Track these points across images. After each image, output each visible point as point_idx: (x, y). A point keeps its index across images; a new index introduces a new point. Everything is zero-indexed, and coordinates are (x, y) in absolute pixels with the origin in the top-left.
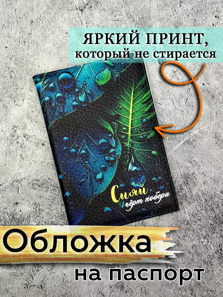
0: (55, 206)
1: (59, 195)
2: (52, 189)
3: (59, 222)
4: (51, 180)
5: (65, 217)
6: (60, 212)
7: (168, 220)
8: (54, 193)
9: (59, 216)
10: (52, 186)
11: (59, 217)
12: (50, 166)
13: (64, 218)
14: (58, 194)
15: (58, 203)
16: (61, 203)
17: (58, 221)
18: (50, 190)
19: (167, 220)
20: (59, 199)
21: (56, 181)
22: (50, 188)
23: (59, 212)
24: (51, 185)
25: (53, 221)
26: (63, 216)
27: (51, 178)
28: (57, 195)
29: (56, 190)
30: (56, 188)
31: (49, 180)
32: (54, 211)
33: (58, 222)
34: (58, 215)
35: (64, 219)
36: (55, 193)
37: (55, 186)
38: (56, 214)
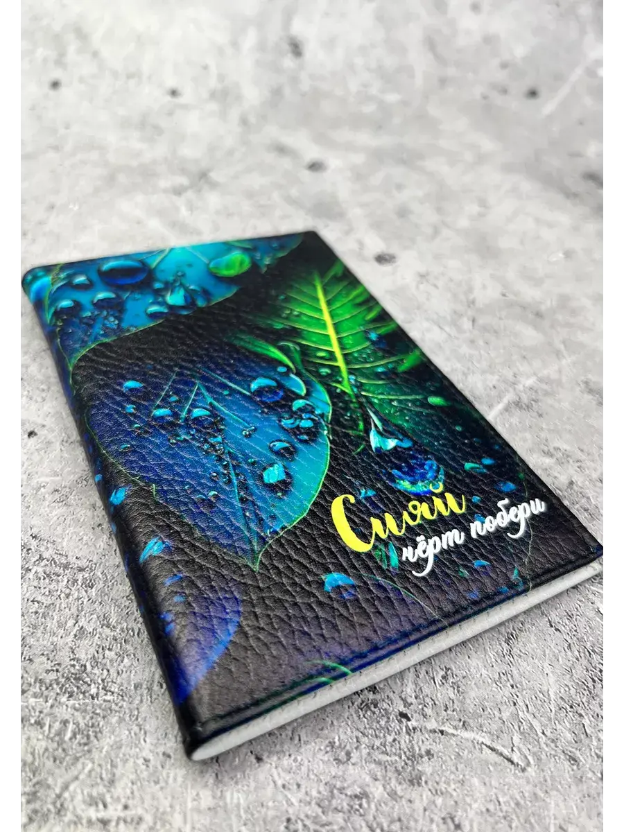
0: (45, 642)
1: (68, 596)
2: (41, 574)
3: (56, 710)
4: (44, 540)
5: (86, 683)
6: (67, 662)
7: (547, 651)
8: (47, 589)
9: (60, 680)
10: (43, 564)
11: (58, 684)
12: (47, 496)
13: (84, 688)
14: (68, 591)
15: (60, 625)
16: (77, 628)
17: (49, 704)
18: (31, 577)
19: (544, 651)
20: (67, 610)
21: (65, 544)
22: (33, 571)
23: (59, 664)
24: (41, 558)
25: (27, 707)
26: (77, 679)
27: (44, 534)
28: (63, 595)
29: (59, 576)
30: (61, 571)
31: (34, 543)
32: (37, 660)
33: (52, 707)
34: (53, 676)
35: (84, 693)
36: (51, 587)
37: (55, 563)
38: (48, 671)
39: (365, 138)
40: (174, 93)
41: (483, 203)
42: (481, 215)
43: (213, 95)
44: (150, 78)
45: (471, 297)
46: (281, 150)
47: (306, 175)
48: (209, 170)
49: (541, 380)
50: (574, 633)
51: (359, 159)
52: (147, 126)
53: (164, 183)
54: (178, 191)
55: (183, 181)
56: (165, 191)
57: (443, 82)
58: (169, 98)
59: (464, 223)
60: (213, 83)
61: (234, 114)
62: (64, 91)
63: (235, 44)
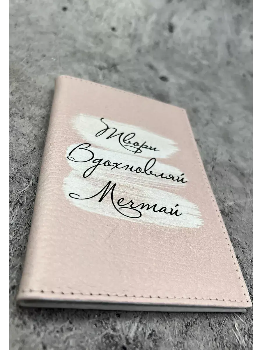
39: (188, 74)
40: (113, 29)
41: (231, 118)
42: (229, 123)
43: (130, 35)
44: (105, 20)
45: (215, 157)
46: (151, 67)
47: (159, 81)
48: (118, 64)
49: (236, 204)
50: (220, 333)
51: (183, 82)
52: (97, 38)
53: (96, 63)
54: (101, 68)
55: (105, 65)
56: (95, 66)
57: (228, 63)
58: (110, 30)
59: (221, 124)
60: (131, 30)
61: (136, 46)
62: (67, 12)
63: (146, 19)
